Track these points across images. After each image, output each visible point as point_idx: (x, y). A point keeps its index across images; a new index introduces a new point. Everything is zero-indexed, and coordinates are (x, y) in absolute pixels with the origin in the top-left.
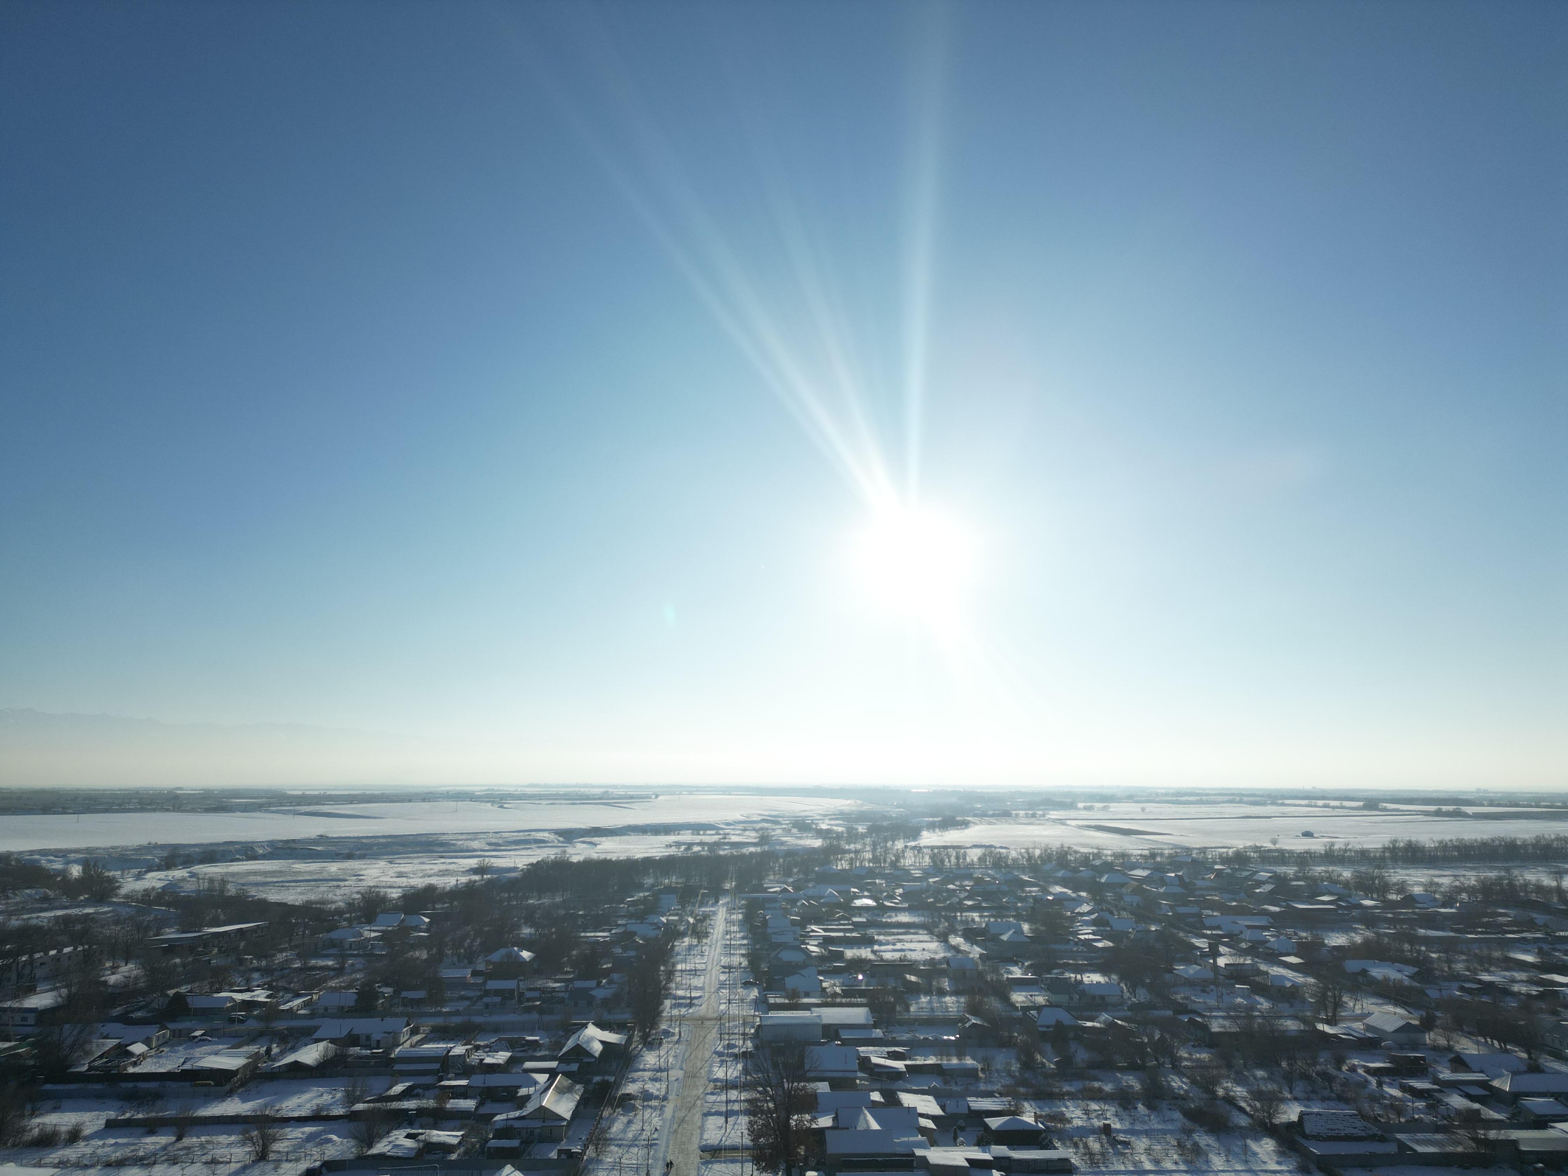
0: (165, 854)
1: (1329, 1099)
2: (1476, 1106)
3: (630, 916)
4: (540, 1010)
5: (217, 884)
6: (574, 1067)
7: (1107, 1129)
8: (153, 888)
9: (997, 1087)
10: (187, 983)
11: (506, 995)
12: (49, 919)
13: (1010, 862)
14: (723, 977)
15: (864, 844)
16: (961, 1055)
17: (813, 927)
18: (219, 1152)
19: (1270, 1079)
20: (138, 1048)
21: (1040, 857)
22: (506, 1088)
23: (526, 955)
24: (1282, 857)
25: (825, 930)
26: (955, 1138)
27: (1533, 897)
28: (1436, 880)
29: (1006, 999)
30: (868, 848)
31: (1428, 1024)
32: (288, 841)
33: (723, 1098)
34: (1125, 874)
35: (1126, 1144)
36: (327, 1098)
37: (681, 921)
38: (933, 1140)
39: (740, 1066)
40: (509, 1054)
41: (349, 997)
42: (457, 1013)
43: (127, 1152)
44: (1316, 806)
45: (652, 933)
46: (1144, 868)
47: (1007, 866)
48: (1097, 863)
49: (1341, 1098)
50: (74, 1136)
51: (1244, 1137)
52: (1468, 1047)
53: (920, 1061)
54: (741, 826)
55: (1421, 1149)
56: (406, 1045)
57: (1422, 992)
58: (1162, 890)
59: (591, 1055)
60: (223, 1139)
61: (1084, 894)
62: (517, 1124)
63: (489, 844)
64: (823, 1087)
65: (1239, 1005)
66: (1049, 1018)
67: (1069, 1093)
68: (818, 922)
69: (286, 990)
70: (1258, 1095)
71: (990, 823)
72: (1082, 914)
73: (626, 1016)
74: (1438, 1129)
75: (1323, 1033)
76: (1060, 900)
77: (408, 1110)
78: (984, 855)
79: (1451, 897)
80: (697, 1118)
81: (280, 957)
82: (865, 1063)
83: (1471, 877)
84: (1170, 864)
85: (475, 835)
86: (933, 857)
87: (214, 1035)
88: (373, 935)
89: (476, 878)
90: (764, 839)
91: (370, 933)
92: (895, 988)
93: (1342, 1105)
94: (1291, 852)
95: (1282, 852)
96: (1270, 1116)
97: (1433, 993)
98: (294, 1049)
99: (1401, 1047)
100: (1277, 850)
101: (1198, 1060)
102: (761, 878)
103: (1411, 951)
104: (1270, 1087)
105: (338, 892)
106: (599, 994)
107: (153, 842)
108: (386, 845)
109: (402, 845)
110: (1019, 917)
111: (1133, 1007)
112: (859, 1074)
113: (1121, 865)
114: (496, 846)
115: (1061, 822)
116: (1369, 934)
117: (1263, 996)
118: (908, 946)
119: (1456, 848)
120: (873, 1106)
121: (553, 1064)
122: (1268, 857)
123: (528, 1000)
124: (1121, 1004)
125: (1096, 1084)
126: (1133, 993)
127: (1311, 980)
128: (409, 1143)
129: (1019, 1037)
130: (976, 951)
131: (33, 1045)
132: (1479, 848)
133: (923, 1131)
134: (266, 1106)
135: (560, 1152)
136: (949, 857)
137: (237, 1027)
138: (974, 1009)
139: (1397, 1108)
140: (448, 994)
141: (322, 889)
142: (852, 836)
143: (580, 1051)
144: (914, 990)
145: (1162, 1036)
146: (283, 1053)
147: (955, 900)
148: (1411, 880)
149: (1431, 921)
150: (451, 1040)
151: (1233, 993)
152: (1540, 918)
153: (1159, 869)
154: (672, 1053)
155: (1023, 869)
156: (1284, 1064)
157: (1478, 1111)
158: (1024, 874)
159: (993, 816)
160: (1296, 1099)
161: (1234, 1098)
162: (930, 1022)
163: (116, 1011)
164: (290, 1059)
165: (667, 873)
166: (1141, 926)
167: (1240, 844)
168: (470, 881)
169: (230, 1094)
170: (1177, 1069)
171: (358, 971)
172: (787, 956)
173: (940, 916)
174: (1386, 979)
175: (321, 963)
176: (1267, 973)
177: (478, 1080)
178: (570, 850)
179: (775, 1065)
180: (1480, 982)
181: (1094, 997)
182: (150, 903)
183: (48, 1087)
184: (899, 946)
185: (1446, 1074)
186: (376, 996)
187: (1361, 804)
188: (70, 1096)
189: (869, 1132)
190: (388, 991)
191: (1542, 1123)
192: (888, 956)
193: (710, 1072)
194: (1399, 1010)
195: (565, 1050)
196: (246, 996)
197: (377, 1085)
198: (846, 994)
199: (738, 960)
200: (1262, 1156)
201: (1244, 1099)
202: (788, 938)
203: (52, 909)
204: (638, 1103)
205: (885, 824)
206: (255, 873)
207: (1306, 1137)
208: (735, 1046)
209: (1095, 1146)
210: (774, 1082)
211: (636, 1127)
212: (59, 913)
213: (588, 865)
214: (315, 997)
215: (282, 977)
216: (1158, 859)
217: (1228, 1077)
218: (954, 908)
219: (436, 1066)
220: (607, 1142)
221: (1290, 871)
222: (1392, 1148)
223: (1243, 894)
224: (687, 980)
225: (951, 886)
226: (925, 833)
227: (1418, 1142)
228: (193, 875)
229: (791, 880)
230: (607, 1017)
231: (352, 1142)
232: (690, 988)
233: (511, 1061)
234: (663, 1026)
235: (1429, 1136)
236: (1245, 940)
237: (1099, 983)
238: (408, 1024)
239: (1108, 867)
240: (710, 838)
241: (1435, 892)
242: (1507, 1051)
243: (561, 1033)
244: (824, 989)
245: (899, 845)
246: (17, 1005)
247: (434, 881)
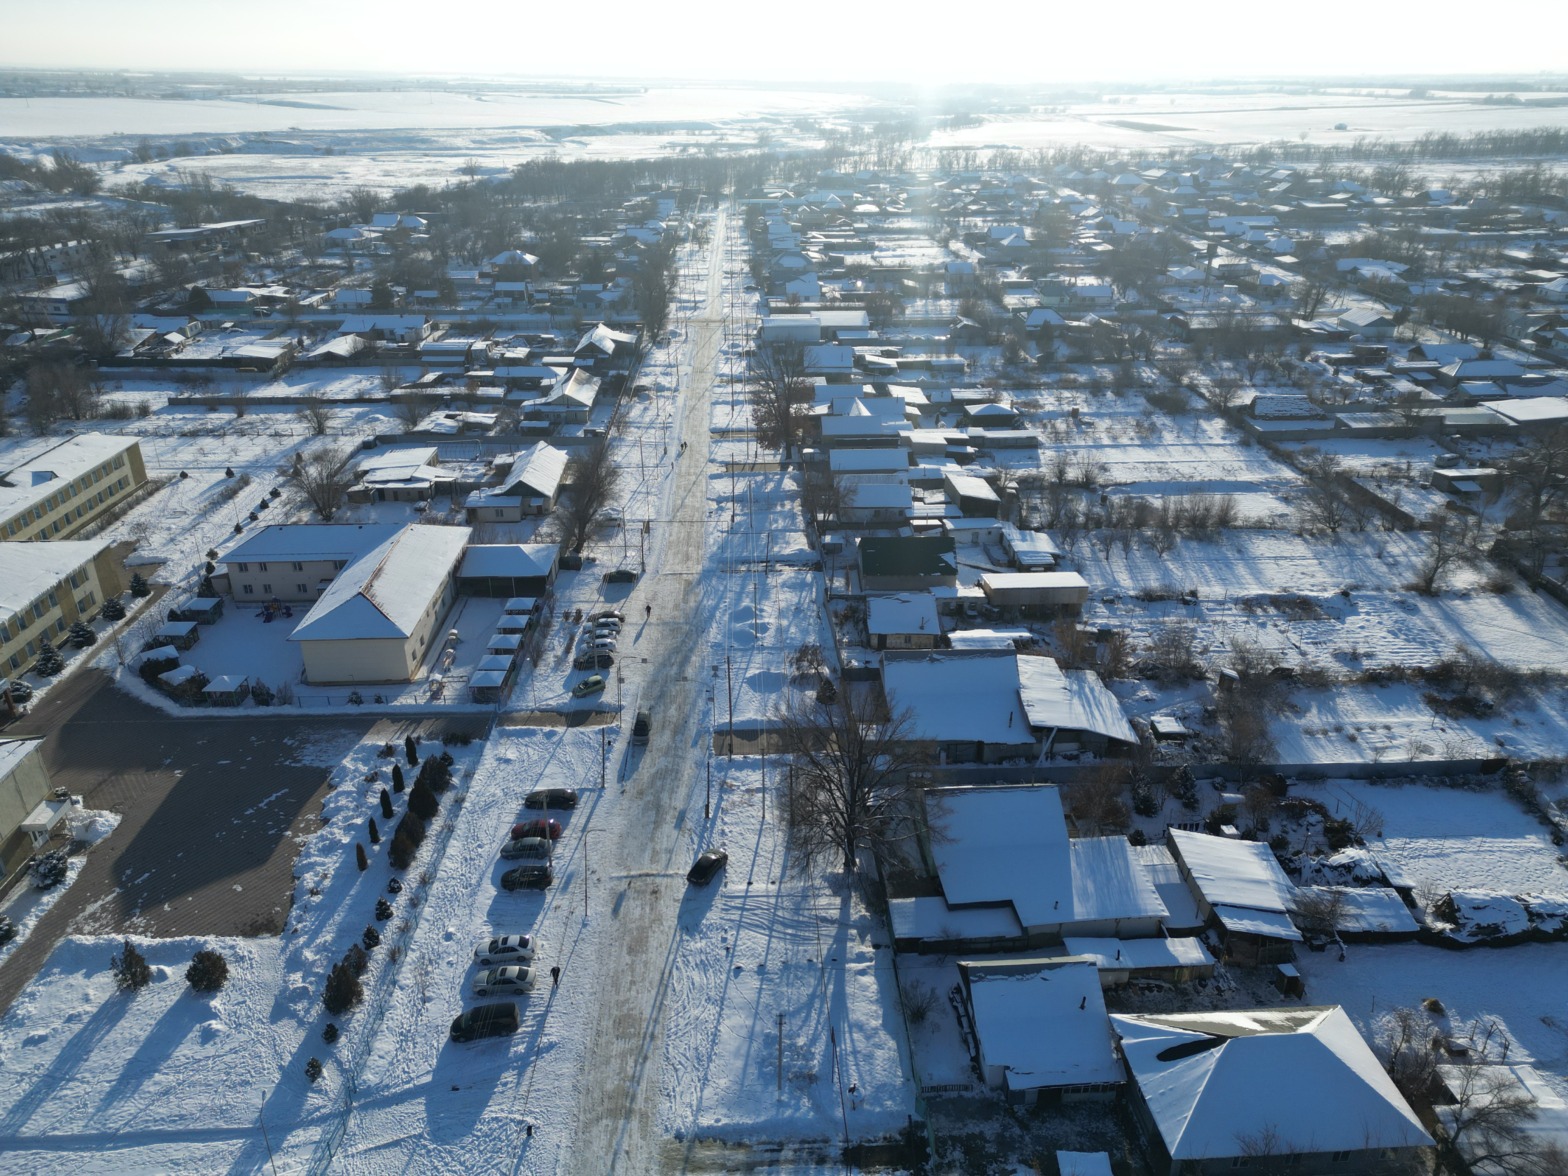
0: (136, 145)
1: (1285, 385)
2: (1419, 389)
3: (629, 221)
4: (552, 311)
5: (200, 179)
6: (590, 362)
7: (1075, 413)
8: (136, 183)
9: (981, 380)
10: (203, 278)
11: (517, 296)
12: (41, 212)
13: (1021, 164)
14: (725, 282)
15: (870, 146)
16: (949, 353)
17: (814, 233)
18: (280, 428)
19: (1235, 369)
20: (175, 337)
21: (1054, 157)
22: (529, 379)
23: (530, 258)
24: (1306, 154)
25: (826, 236)
26: (937, 422)
27: (1553, 192)
28: (1459, 176)
29: (998, 301)
30: (873, 150)
31: (1400, 319)
32: (260, 134)
33: (729, 390)
34: (1139, 175)
35: (1090, 425)
36: (365, 384)
37: (681, 225)
38: (917, 423)
39: (744, 363)
40: (527, 350)
41: (365, 295)
42: (471, 312)
43: (197, 425)
44: (1359, 95)
45: (653, 239)
46: (1160, 168)
47: (1017, 168)
48: (1112, 163)
49: (1297, 385)
50: (144, 411)
51: (1198, 418)
52: (1431, 338)
53: (911, 358)
54: (739, 126)
55: (1354, 425)
56: (429, 340)
57: (1406, 289)
58: (1173, 191)
59: (604, 352)
60: (280, 416)
61: (1092, 197)
62: (544, 409)
63: (474, 142)
64: (821, 381)
65: (1223, 304)
66: (1037, 319)
67: (1045, 384)
68: (819, 227)
69: (303, 287)
70: (1220, 383)
71: (1005, 121)
72: (1086, 218)
73: (635, 318)
74: (1376, 408)
75: (1298, 329)
76: (1069, 203)
77: (442, 396)
78: (995, 156)
79: (1467, 194)
80: (707, 407)
81: (287, 255)
82: (859, 361)
83: (1495, 172)
84: (1188, 163)
85: (457, 132)
86: (941, 159)
87: (243, 327)
88: (374, 235)
89: (467, 178)
90: (763, 141)
91: (370, 233)
92: (892, 293)
93: (1295, 390)
94: (1318, 148)
95: (1308, 147)
96: (1226, 400)
97: (1416, 290)
98: (324, 341)
99: (1368, 339)
100: (1304, 146)
101: (1172, 354)
102: (761, 183)
103: (1408, 249)
104: (1233, 376)
105: (327, 190)
106: (607, 297)
107: (119, 132)
108: (365, 141)
109: (382, 141)
110: (1022, 221)
111: (1121, 308)
112: (854, 370)
113: (1138, 165)
114: (481, 144)
115: (1082, 117)
116: (1372, 232)
117: (1248, 295)
118: (908, 251)
119: (1493, 140)
120: (865, 397)
121: (571, 359)
122: (1291, 153)
123: (538, 301)
124: (1110, 305)
125: (1072, 376)
126: (1123, 294)
127: (1300, 279)
128: (450, 422)
129: (1006, 336)
130: (975, 256)
131: (76, 332)
132: (1517, 139)
133: (909, 417)
134: (311, 389)
135: (586, 432)
136: (958, 158)
137: (262, 320)
138: (966, 312)
139: (1346, 392)
140: (460, 294)
141: (309, 187)
142: (857, 137)
143: (593, 349)
144: (911, 294)
145: (1142, 334)
146: (314, 344)
147: (960, 205)
148: (1431, 176)
149: (1438, 219)
150: (471, 336)
151: (1220, 293)
152: (1549, 213)
153: (1175, 168)
154: (680, 351)
155: (1033, 171)
156: (1251, 356)
157: (1419, 393)
158: (1034, 176)
159: (1010, 112)
160: (1254, 386)
161: (1197, 386)
162: (925, 324)
163: (142, 303)
164: (322, 349)
165: (663, 177)
166: (1145, 229)
167: (1266, 139)
168: (461, 183)
169: (275, 379)
170: (1150, 362)
171: (366, 270)
172: (788, 262)
173: (943, 221)
174: (1374, 277)
175: (329, 261)
176: (1258, 273)
177: (502, 372)
178: (560, 150)
179: (776, 363)
180: (1465, 278)
181: (1084, 299)
182: (138, 198)
183: (104, 369)
184: (899, 252)
185: (1402, 363)
186: (391, 295)
187: (1408, 91)
188: (128, 377)
189: (860, 418)
190: (401, 290)
191: (1473, 401)
192: (887, 262)
193: (716, 368)
194: (1378, 307)
195: (579, 347)
196: (264, 292)
197: (411, 373)
198: (844, 298)
199: (740, 265)
200: (1210, 433)
201: (1206, 386)
202: (790, 245)
203: (41, 202)
204: (652, 394)
205: (893, 122)
206: (236, 168)
207: (1255, 417)
208: (738, 346)
209: (1061, 425)
210: (775, 377)
211: (651, 413)
212: (50, 206)
213: (580, 167)
214: (332, 294)
215: (294, 274)
216: (1177, 158)
217: (1196, 368)
218: (956, 213)
219: (462, 359)
220: (627, 424)
221: (1310, 168)
222: (1329, 425)
223: (1255, 194)
224: (690, 284)
225: (957, 191)
226: (935, 133)
227: (1355, 420)
228: (173, 169)
229: (792, 185)
230: (615, 318)
231: (398, 421)
232: (694, 292)
233: (530, 356)
234: (671, 327)
235: (1366, 414)
236: (1245, 241)
237: (1091, 286)
238: (427, 321)
239: (1122, 168)
240: (707, 139)
241: (1453, 189)
242: (1466, 342)
243: (574, 332)
244: (823, 294)
245: (907, 146)
246: (44, 296)
247: (424, 181)
